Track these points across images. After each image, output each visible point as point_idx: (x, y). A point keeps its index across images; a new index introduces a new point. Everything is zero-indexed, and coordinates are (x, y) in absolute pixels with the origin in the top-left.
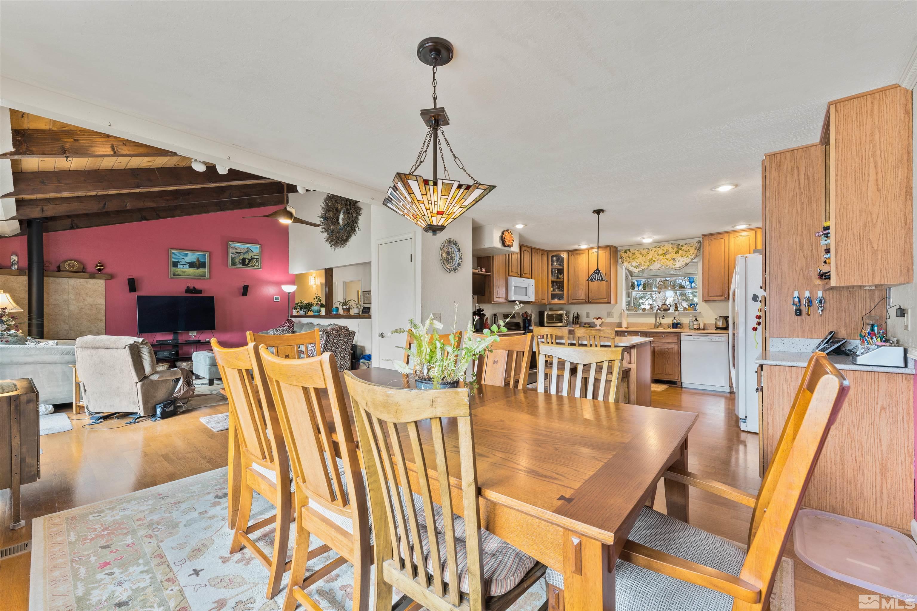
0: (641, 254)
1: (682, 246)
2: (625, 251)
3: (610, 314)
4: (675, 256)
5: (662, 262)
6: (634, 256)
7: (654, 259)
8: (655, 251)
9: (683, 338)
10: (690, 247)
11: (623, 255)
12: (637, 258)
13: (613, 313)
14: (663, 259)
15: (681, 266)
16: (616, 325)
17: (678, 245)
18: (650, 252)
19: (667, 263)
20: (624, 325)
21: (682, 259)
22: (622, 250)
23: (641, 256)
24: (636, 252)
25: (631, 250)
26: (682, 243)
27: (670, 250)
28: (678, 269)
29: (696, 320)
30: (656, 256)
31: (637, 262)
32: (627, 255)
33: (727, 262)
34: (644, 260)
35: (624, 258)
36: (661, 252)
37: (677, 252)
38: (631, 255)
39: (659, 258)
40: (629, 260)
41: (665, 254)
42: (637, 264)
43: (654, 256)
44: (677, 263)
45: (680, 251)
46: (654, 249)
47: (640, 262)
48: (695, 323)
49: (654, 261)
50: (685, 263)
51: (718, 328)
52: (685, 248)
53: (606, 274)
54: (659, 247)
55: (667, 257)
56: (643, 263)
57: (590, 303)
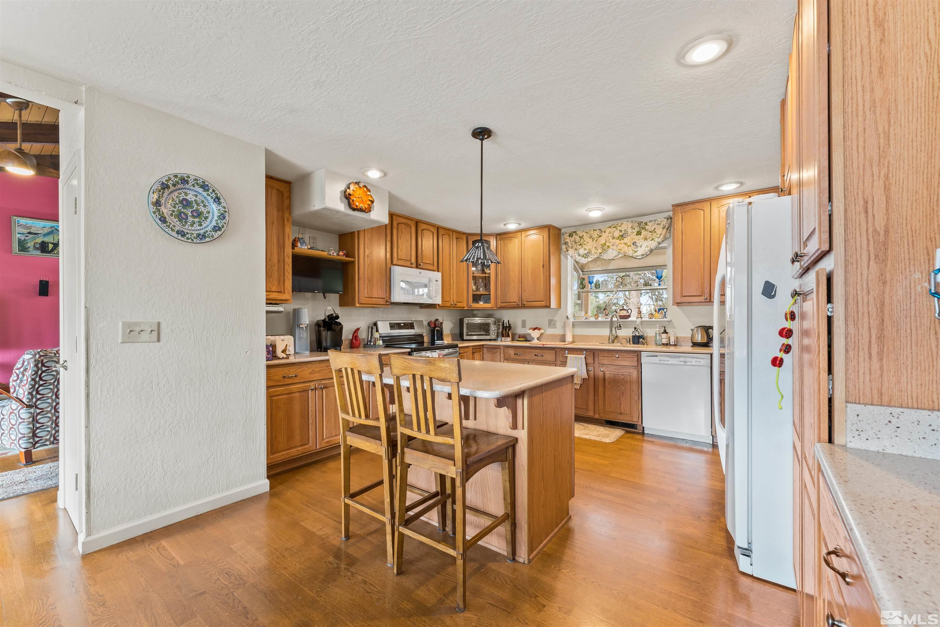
0: (590, 237)
1: (646, 224)
2: (570, 234)
3: (552, 323)
4: (636, 238)
5: (618, 248)
6: (582, 240)
7: (608, 244)
8: (610, 233)
9: (644, 359)
10: (656, 226)
11: (568, 240)
12: (585, 243)
13: (555, 320)
14: (620, 243)
15: (643, 253)
16: (560, 337)
17: (640, 223)
18: (603, 234)
19: (626, 249)
20: (569, 338)
21: (645, 244)
22: (566, 233)
23: (591, 240)
24: (585, 234)
25: (577, 232)
26: (644, 219)
27: (630, 230)
28: (640, 257)
29: (665, 332)
30: (611, 240)
31: (585, 249)
32: (572, 239)
33: (707, 244)
34: (595, 245)
35: (569, 244)
36: (617, 234)
37: (639, 233)
38: (578, 239)
39: (614, 243)
40: (575, 246)
41: (622, 236)
42: (586, 252)
43: (607, 239)
44: (639, 249)
45: (643, 231)
46: (608, 230)
47: (590, 249)
48: (664, 336)
49: (608, 247)
50: (649, 248)
51: (695, 344)
52: (650, 227)
53: (543, 266)
54: (615, 227)
55: (626, 240)
56: (593, 251)
57: (524, 307)
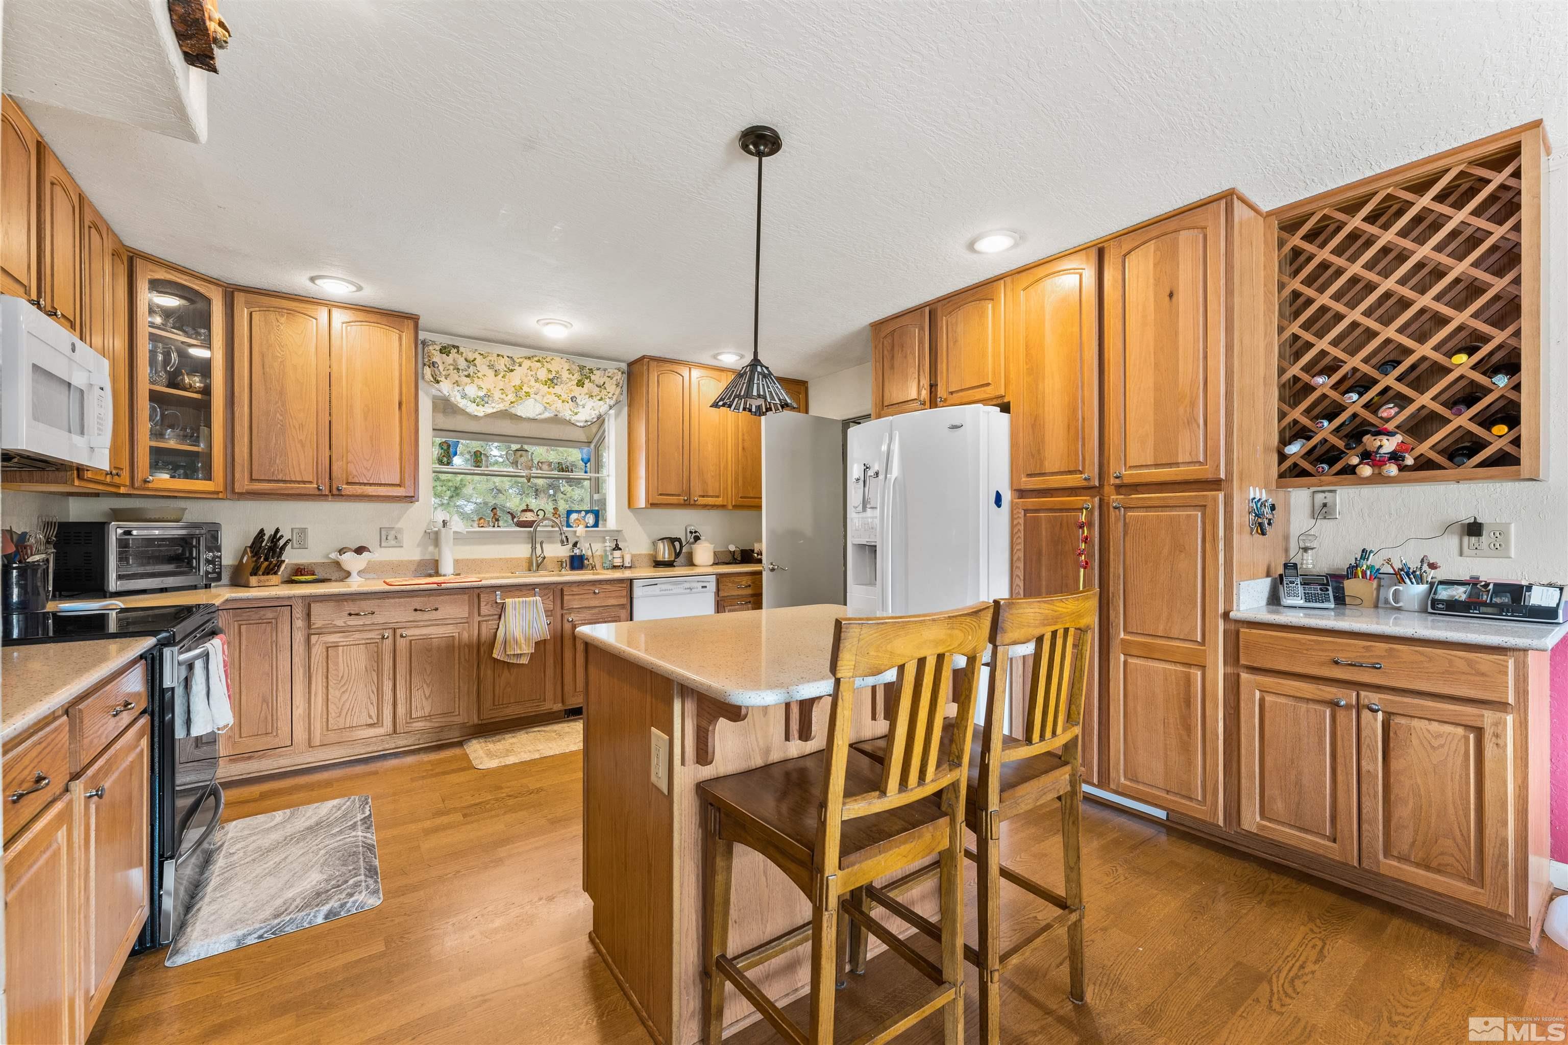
0: (491, 366)
1: (591, 371)
2: (445, 348)
3: (387, 535)
4: (577, 391)
5: (545, 400)
6: (472, 370)
7: (525, 389)
8: (530, 368)
9: (638, 591)
10: (606, 379)
11: (437, 358)
12: (479, 375)
13: (400, 530)
14: (549, 393)
15: (588, 418)
16: (413, 568)
17: (582, 368)
18: (516, 367)
19: (559, 404)
20: (447, 567)
21: (590, 403)
22: (434, 343)
23: (491, 373)
24: (479, 358)
25: (461, 349)
26: (589, 363)
27: (565, 375)
28: (582, 424)
29: (617, 548)
30: (532, 383)
31: (480, 388)
32: (449, 360)
34: (501, 385)
35: (441, 368)
36: (543, 374)
37: (580, 384)
38: (462, 364)
39: (538, 389)
40: (454, 376)
41: (552, 380)
42: (481, 394)
43: (526, 380)
44: (580, 409)
45: (586, 381)
46: (526, 363)
47: (489, 390)
48: (617, 553)
49: (528, 394)
50: (597, 412)
51: (658, 564)
52: (597, 377)
53: (400, 404)
54: (539, 361)
55: (558, 390)
56: (497, 395)
57: (336, 494)
